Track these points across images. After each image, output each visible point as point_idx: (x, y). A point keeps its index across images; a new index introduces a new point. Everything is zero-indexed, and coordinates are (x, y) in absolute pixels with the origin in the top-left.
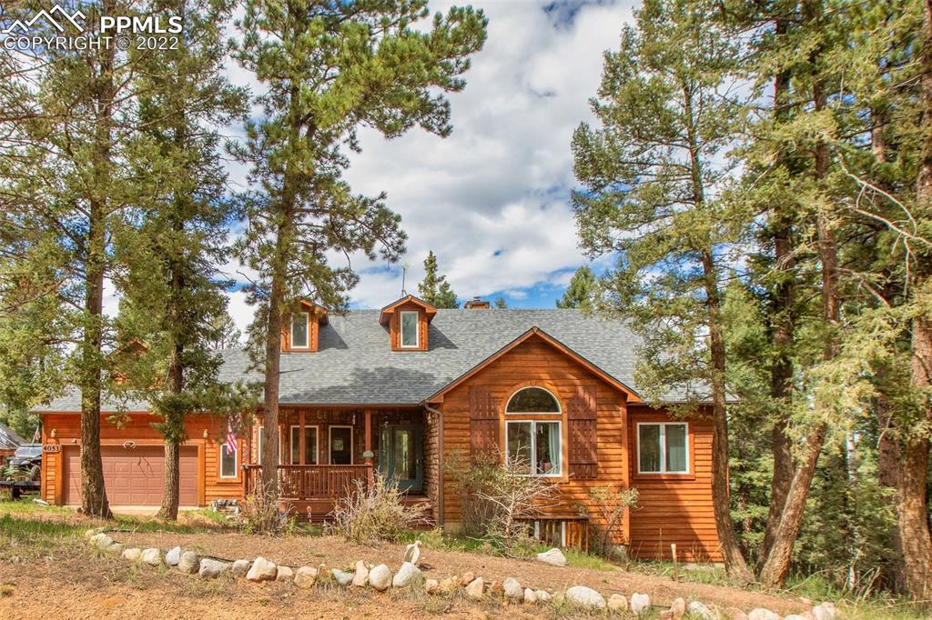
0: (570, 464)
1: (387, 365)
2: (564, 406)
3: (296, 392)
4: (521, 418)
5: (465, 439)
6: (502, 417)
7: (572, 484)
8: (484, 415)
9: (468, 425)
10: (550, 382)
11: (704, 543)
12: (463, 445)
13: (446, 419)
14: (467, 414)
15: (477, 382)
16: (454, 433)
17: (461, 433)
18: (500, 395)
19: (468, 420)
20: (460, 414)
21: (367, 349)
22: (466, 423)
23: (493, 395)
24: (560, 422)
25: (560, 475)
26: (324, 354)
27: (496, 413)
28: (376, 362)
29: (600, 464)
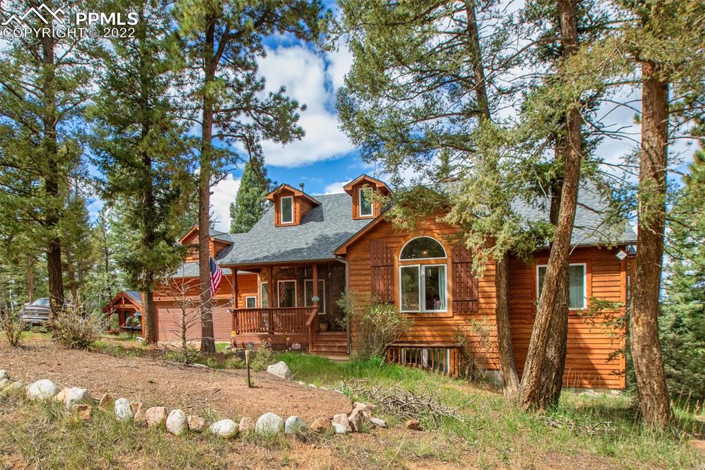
0: (453, 301)
1: (344, 230)
2: (449, 252)
3: (266, 254)
4: (412, 263)
5: (367, 283)
6: (397, 263)
7: (456, 318)
8: (382, 262)
9: (370, 271)
10: (438, 231)
11: (600, 372)
12: (366, 288)
13: (352, 267)
14: (369, 262)
15: (376, 235)
16: (359, 278)
17: (364, 278)
18: (395, 245)
19: (369, 267)
20: (363, 263)
21: (336, 220)
22: (369, 269)
23: (389, 245)
24: (446, 265)
25: (446, 310)
26: (303, 226)
27: (393, 260)
28: (336, 230)
29: (482, 301)
